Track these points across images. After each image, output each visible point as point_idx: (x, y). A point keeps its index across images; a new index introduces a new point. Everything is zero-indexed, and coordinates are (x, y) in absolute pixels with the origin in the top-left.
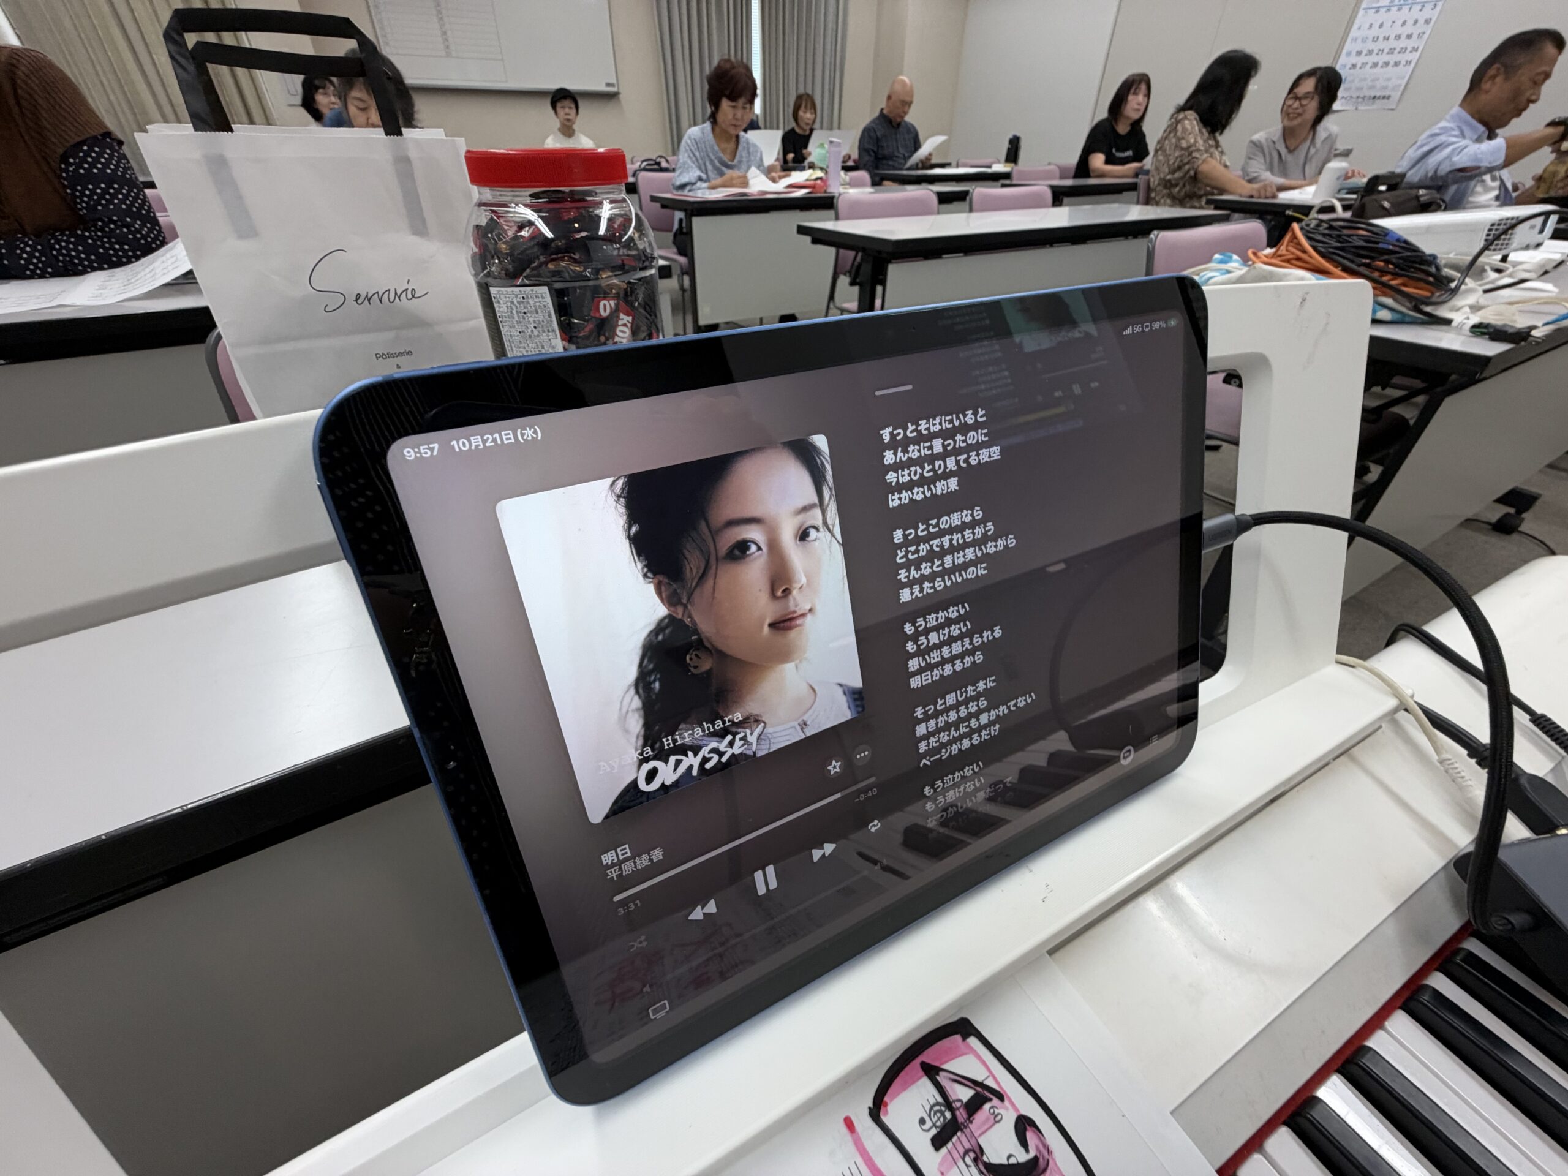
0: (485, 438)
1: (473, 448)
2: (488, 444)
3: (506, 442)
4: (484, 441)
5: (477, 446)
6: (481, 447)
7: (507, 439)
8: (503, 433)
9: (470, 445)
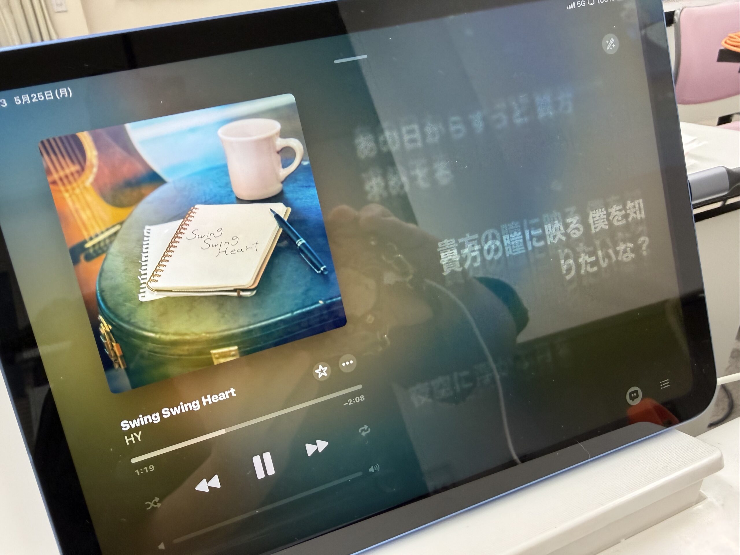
0: (32, 96)
1: (23, 103)
2: (34, 100)
3: (47, 99)
4: (31, 99)
5: (26, 102)
6: (29, 102)
7: (48, 97)
8: (45, 93)
9: (22, 101)
